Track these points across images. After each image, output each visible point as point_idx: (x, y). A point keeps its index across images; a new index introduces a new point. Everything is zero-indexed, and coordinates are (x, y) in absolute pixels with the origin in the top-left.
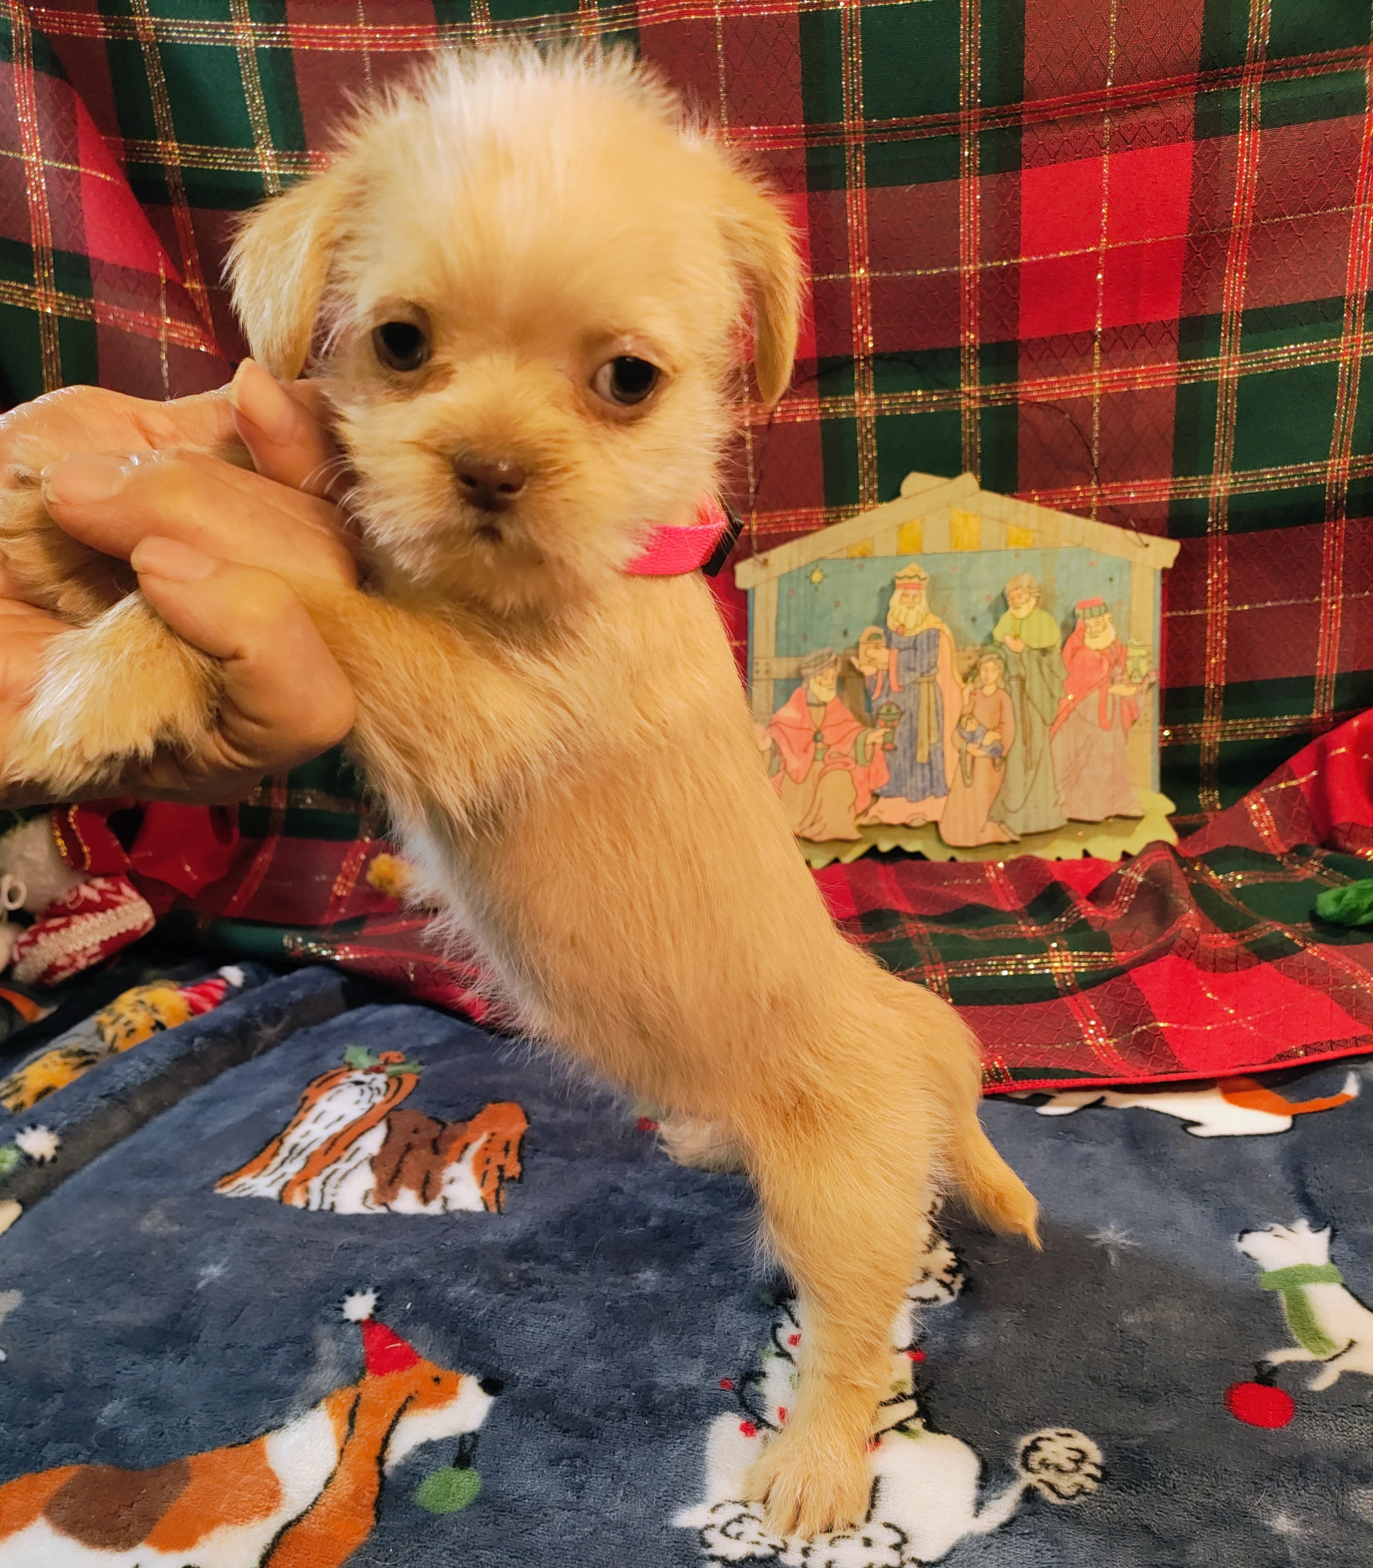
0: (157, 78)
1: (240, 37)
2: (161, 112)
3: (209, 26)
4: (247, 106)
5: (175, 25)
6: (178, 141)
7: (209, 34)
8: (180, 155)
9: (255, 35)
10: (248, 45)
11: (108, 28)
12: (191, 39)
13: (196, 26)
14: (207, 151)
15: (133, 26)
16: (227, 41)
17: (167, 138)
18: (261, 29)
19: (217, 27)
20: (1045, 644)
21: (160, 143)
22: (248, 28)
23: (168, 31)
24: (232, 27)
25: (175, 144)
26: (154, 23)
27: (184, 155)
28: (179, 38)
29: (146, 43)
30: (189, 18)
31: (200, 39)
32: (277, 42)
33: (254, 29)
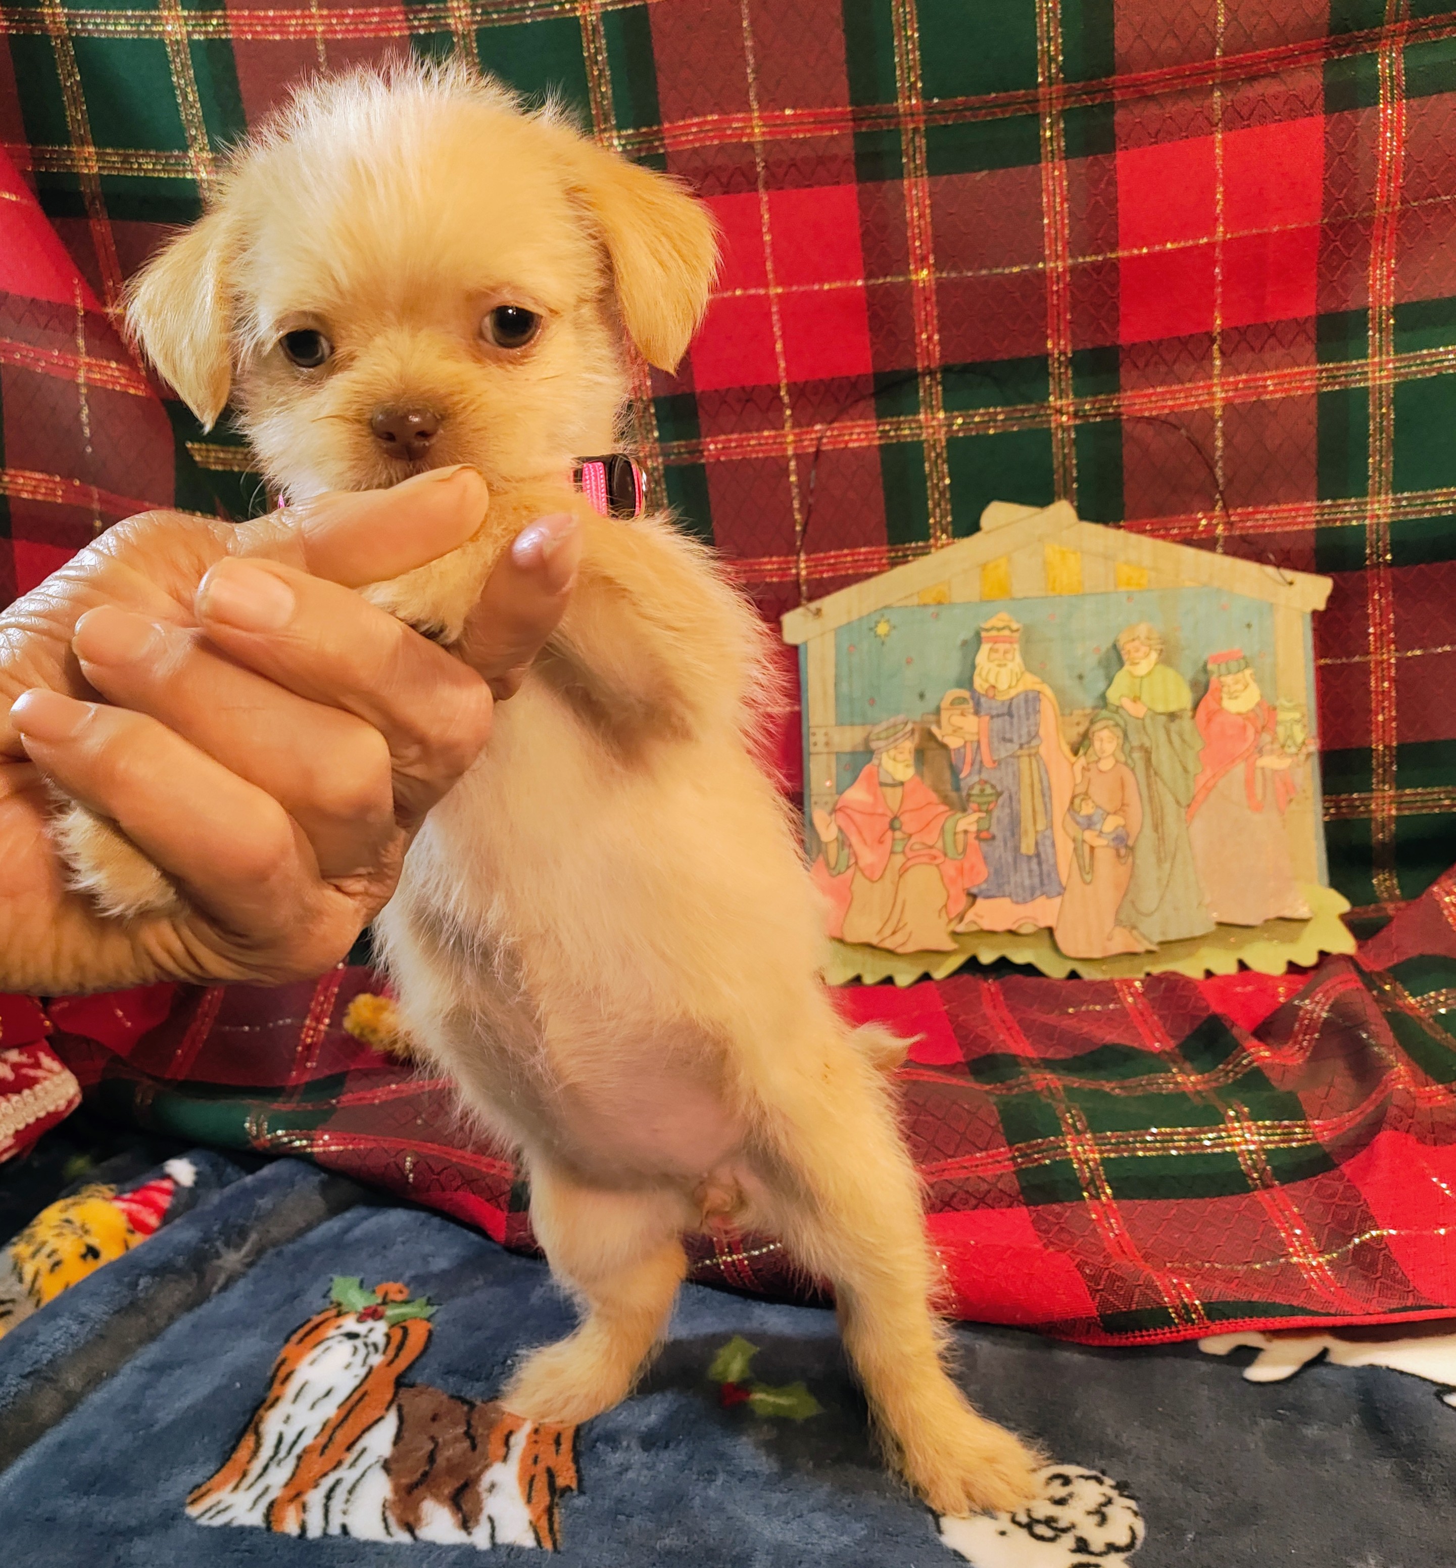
0: (70, 76)
1: (169, 28)
2: (75, 113)
3: (134, 17)
4: (178, 104)
5: (92, 16)
6: (95, 146)
7: (131, 25)
8: (98, 161)
9: (186, 24)
10: (179, 37)
11: (11, 21)
12: (111, 31)
13: (116, 17)
14: (131, 156)
15: (41, 19)
16: (153, 33)
17: (83, 143)
18: (195, 18)
19: (142, 18)
20: (1173, 708)
21: (74, 149)
22: (179, 17)
23: (83, 24)
24: (160, 17)
25: (92, 149)
26: (66, 15)
27: (103, 161)
28: (96, 31)
29: (57, 37)
30: (108, 9)
31: (121, 32)
32: (215, 32)
33: (186, 19)
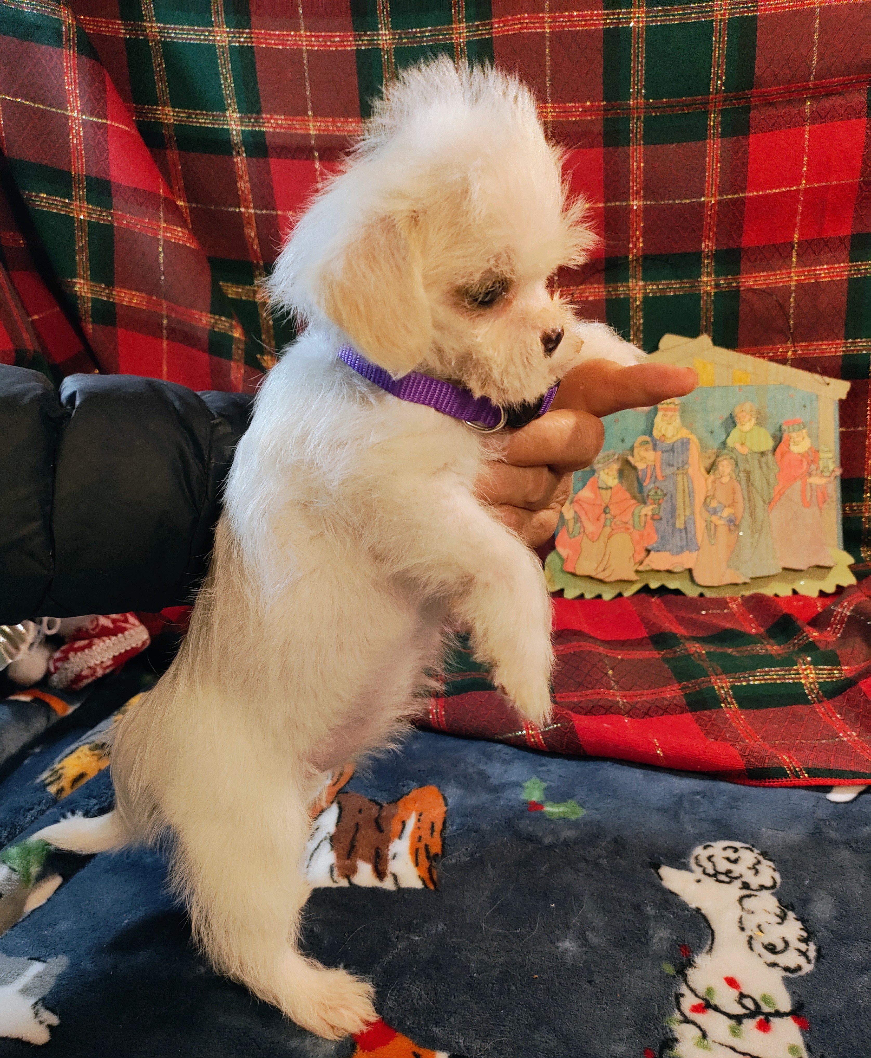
0: (159, 65)
1: (218, 38)
2: (161, 87)
3: (198, 30)
4: (221, 84)
5: (174, 29)
6: (172, 107)
7: (197, 35)
8: (173, 116)
9: (228, 37)
10: (224, 44)
11: (126, 30)
12: (184, 38)
13: (188, 30)
14: (193, 114)
15: (144, 29)
16: (209, 40)
17: (165, 104)
18: (233, 33)
19: (203, 31)
20: (763, 449)
21: (160, 108)
22: (224, 32)
23: (168, 33)
24: (213, 31)
25: (170, 109)
26: (159, 27)
27: (176, 116)
28: (176, 38)
29: (153, 40)
30: (183, 25)
31: (190, 39)
32: (244, 42)
33: (228, 33)
